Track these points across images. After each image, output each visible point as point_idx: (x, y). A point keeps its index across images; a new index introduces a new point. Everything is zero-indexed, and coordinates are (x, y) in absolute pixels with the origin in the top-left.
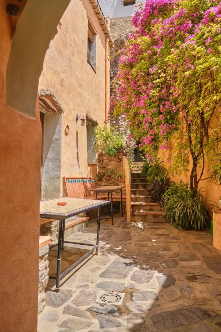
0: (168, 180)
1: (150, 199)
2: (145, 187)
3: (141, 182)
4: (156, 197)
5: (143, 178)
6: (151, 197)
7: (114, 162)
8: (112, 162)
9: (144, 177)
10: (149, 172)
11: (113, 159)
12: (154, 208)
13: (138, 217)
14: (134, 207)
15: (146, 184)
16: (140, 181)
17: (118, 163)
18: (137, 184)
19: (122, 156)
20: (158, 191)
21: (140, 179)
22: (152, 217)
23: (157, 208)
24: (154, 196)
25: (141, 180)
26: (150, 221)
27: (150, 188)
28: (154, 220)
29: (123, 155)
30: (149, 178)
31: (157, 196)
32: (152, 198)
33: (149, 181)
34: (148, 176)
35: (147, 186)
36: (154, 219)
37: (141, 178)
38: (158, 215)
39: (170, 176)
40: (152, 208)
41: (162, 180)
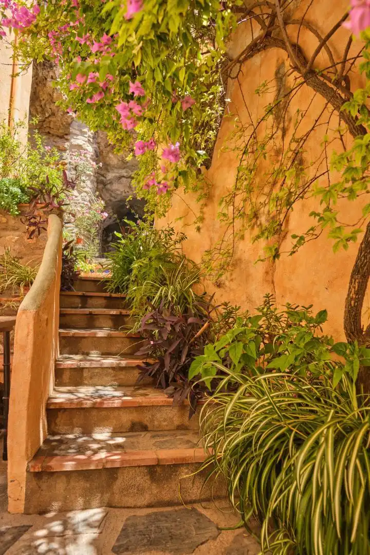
0: (203, 301)
1: (136, 374)
2: (118, 322)
3: (107, 307)
4: (162, 365)
5: (114, 295)
6: (138, 367)
7: (17, 233)
8: (8, 233)
9: (117, 290)
10: (135, 272)
11: (12, 222)
12: (152, 421)
13: (68, 482)
14: (61, 419)
15: (124, 312)
16: (103, 302)
17: (30, 238)
18: (91, 314)
19: (46, 213)
20: (169, 342)
21: (105, 298)
22: (142, 480)
23: (165, 420)
24: (151, 361)
25: (109, 298)
26: (130, 501)
27: (136, 327)
28: (152, 492)
29: (51, 212)
30: (135, 292)
31: (167, 361)
32: (143, 370)
33: (135, 303)
34: (130, 286)
35: (126, 319)
36: (154, 486)
37: (108, 295)
38: (175, 466)
39: (207, 285)
40: (146, 418)
41: (183, 299)
